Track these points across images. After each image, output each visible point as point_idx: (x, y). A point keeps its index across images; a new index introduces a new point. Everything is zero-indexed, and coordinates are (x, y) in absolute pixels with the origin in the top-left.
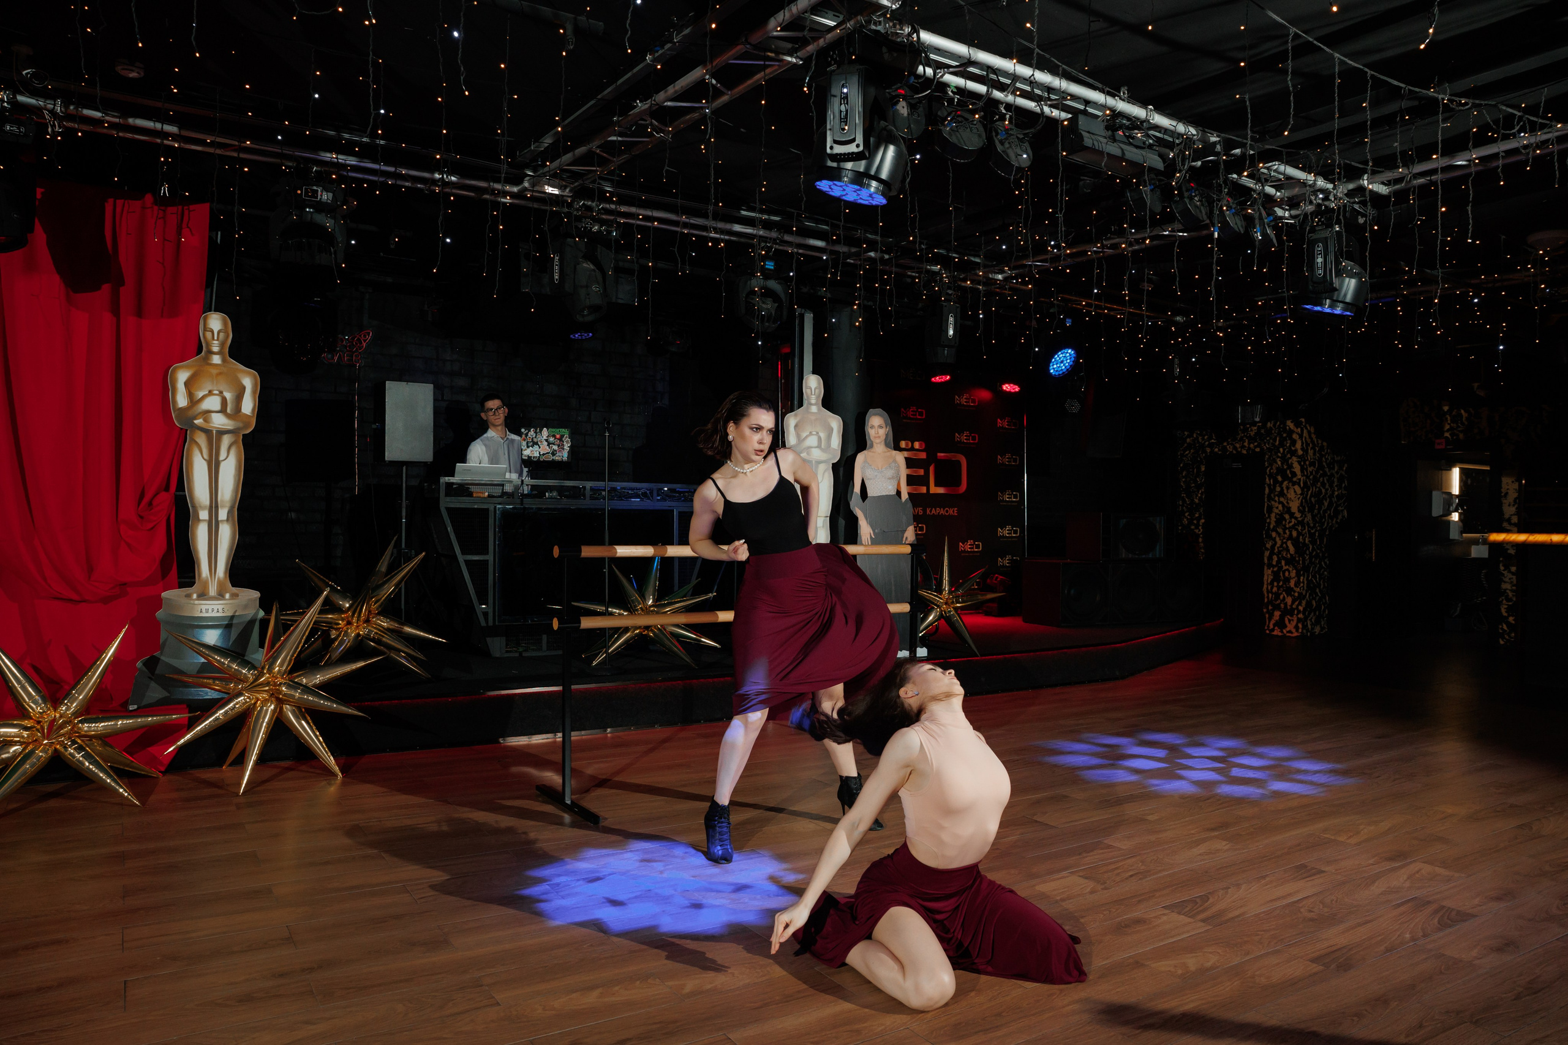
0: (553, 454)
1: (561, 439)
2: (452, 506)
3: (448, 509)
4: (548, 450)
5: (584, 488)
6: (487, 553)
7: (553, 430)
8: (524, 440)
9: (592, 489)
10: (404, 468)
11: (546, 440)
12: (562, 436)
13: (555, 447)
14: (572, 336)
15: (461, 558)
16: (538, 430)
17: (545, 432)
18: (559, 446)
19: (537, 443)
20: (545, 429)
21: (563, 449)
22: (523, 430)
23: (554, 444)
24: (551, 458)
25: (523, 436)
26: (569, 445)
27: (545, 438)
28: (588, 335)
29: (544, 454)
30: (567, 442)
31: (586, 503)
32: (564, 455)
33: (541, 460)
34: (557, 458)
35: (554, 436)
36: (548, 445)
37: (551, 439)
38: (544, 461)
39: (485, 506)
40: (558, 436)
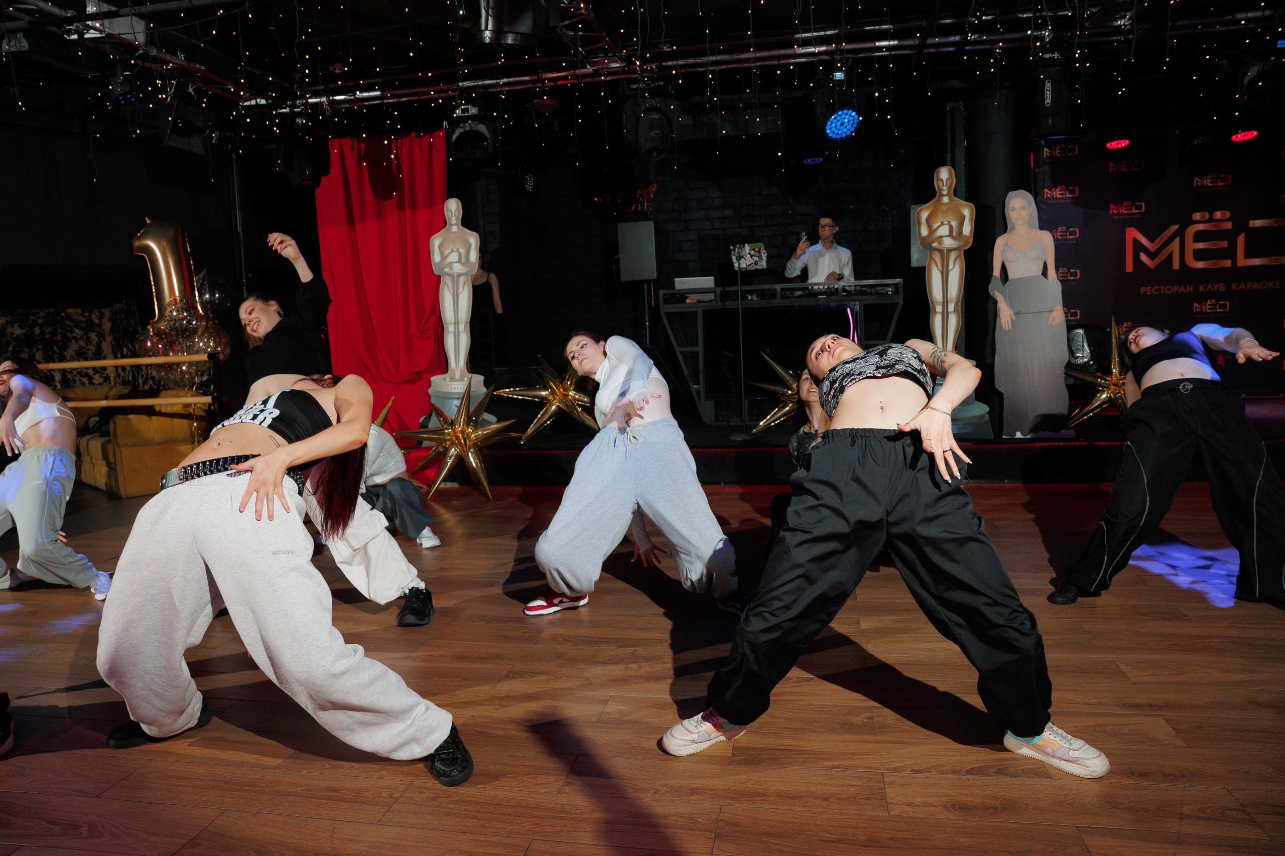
0: (756, 263)
1: (759, 252)
2: (668, 311)
3: (666, 314)
4: (751, 261)
5: (775, 290)
6: (697, 345)
7: (753, 245)
8: (734, 255)
9: (782, 290)
10: (646, 285)
11: (749, 254)
12: (760, 249)
13: (756, 259)
14: (805, 161)
15: (678, 350)
16: (742, 246)
17: (747, 247)
18: (758, 257)
19: (743, 257)
20: (746, 245)
21: (762, 259)
22: (731, 247)
23: (754, 256)
24: (754, 267)
25: (733, 252)
26: (766, 255)
27: (748, 252)
28: (819, 160)
29: (749, 265)
30: (764, 253)
31: (777, 302)
32: (763, 264)
33: (748, 269)
34: (759, 267)
35: (754, 249)
36: (751, 256)
37: (753, 252)
38: (751, 271)
39: (694, 310)
40: (757, 249)
